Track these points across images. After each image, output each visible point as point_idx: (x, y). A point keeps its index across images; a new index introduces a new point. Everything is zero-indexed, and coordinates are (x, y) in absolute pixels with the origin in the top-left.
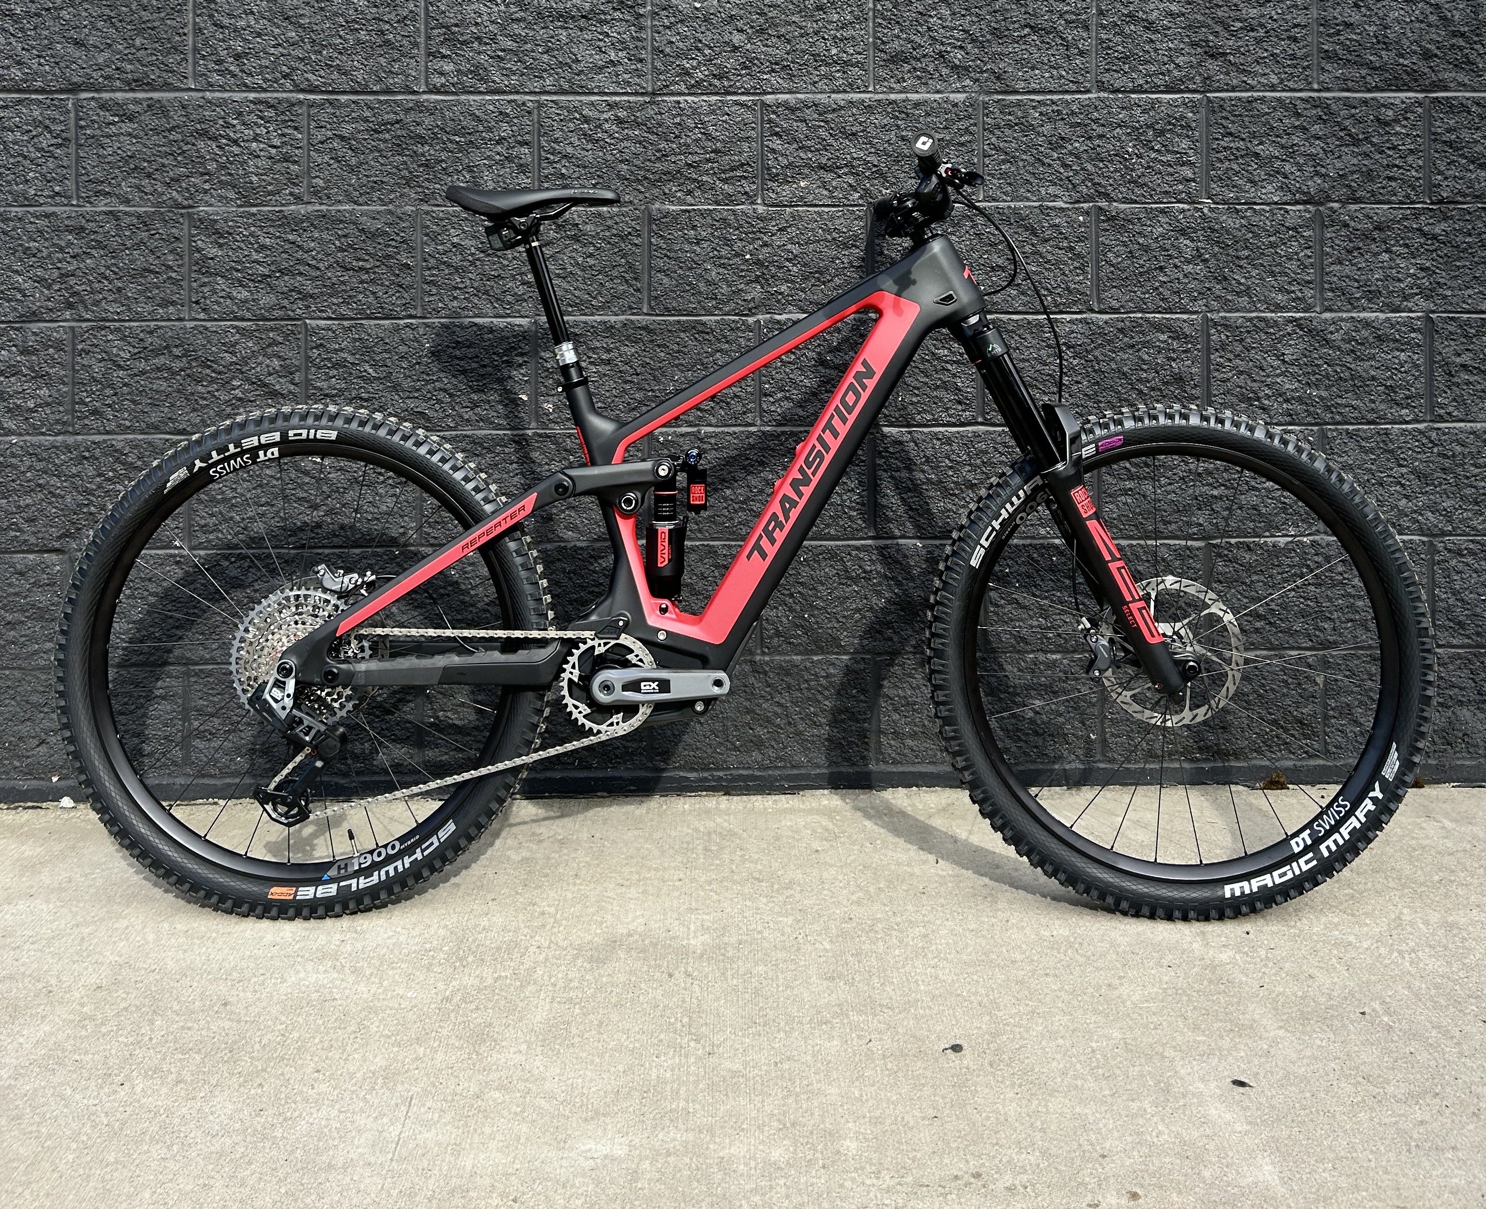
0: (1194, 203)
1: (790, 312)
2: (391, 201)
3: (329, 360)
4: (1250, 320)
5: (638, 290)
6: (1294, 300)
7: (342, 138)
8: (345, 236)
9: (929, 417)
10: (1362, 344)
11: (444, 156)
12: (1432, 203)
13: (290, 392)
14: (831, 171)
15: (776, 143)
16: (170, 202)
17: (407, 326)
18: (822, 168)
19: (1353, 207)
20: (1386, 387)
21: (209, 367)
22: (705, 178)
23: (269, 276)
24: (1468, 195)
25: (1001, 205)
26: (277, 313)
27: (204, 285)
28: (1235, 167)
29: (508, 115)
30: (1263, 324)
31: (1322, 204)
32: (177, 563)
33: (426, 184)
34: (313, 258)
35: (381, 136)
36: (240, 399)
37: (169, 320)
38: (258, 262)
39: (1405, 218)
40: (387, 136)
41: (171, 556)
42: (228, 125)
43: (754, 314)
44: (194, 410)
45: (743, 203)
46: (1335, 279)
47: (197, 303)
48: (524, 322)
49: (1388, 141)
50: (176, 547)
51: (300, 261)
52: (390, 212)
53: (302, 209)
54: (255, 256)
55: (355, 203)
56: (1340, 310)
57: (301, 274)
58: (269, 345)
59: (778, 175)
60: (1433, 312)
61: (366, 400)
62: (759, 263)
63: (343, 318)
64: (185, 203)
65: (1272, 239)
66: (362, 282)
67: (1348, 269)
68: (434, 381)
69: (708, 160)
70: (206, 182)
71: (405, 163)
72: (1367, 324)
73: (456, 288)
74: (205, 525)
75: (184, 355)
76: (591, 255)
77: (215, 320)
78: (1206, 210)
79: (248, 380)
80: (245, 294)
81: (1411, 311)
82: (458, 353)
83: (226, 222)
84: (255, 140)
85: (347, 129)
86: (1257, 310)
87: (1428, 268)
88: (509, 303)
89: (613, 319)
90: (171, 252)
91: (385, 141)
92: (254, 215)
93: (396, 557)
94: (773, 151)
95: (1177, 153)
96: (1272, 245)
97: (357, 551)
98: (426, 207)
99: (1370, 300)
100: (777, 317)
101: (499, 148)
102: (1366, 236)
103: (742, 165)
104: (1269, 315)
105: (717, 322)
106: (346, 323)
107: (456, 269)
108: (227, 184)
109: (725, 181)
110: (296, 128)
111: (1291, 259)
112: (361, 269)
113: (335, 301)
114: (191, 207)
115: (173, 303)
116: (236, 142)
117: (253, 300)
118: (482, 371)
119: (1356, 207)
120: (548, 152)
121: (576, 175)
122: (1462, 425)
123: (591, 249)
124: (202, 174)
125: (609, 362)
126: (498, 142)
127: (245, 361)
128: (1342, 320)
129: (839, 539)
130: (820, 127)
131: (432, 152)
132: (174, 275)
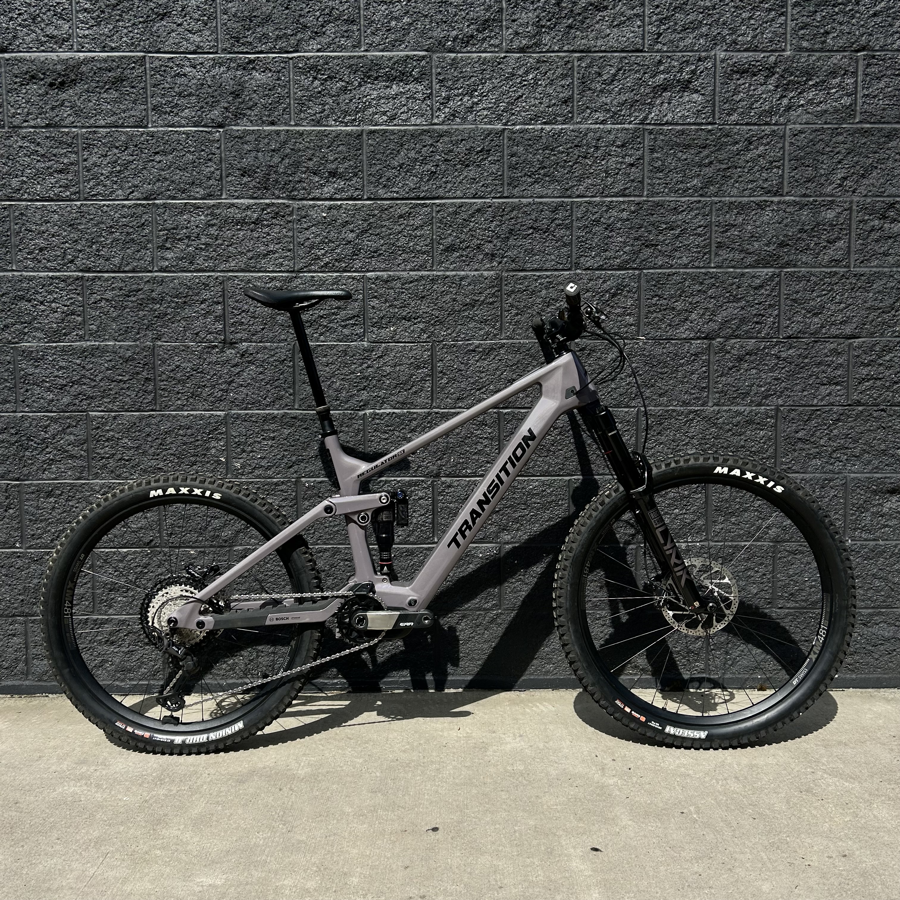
0: (633, 339)
1: (386, 408)
2: (138, 339)
3: (104, 436)
4: (667, 411)
5: (290, 395)
6: (694, 399)
7: (107, 300)
8: (110, 361)
9: (469, 471)
10: (736, 426)
11: (169, 310)
12: (784, 338)
13: (81, 456)
14: (409, 321)
15: (375, 302)
16: (4, 340)
17: (150, 416)
18: (405, 319)
19: (733, 341)
20: (751, 452)
21: (32, 440)
22: (331, 325)
23: (66, 386)
24: (806, 333)
25: (515, 341)
26: (71, 408)
27: (27, 391)
28: (660, 316)
29: (208, 285)
30: (675, 414)
31: (714, 339)
32: (19, 557)
33: (159, 329)
34: (91, 374)
35: (130, 299)
36: (52, 460)
37: (7, 412)
38: (60, 377)
39: (764, 348)
40: (134, 299)
41: (15, 552)
42: (38, 293)
43: (363, 410)
44: (25, 466)
45: (356, 341)
46: (720, 386)
47: (23, 401)
48: (222, 413)
49: (755, 300)
50: (17, 548)
51: (84, 376)
52: (137, 346)
53: (84, 344)
54: (56, 373)
55: (116, 340)
56: (723, 405)
57: (85, 384)
58: (68, 427)
59: (376, 323)
60: (782, 406)
61: (127, 461)
62: (366, 378)
63: (112, 411)
64: (13, 341)
65: (682, 361)
66: (122, 389)
67: (730, 380)
68: (166, 450)
69: (333, 314)
70: (26, 327)
71: (145, 315)
72: (740, 413)
73: (178, 393)
74: (33, 535)
75: (16, 434)
76: (261, 373)
77: (35, 412)
78: (641, 344)
79: (56, 448)
80: (51, 396)
81: (768, 406)
82: (181, 432)
83: (38, 351)
84: (53, 301)
85: (109, 295)
86: (672, 405)
87: (779, 379)
88: (212, 402)
89: (276, 412)
90: (6, 371)
91: (132, 302)
92: (56, 347)
93: (148, 554)
94: (373, 307)
95: (624, 308)
96: (682, 365)
97: (125, 550)
98: (159, 343)
99: (743, 399)
100: (377, 411)
101: (203, 306)
102: (740, 359)
103: (354, 317)
104: (679, 408)
105: (340, 414)
106: (113, 414)
107: (179, 381)
108: (39, 329)
109: (344, 327)
110: (78, 294)
111: (693, 374)
112: (121, 381)
113: (105, 400)
114: (17, 343)
115: (9, 402)
116: (42, 303)
117: (57, 400)
118: (197, 444)
119: (735, 341)
120: (233, 308)
121: (251, 323)
122: (797, 475)
123: (261, 369)
124: (22, 323)
125: (273, 438)
126: (202, 303)
127: (54, 437)
128: (725, 411)
129: (415, 544)
130: (403, 292)
131: (162, 308)
132: (8, 384)
